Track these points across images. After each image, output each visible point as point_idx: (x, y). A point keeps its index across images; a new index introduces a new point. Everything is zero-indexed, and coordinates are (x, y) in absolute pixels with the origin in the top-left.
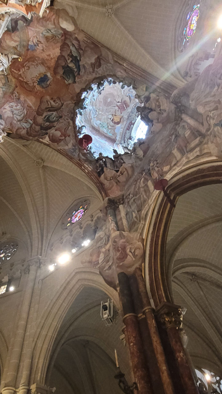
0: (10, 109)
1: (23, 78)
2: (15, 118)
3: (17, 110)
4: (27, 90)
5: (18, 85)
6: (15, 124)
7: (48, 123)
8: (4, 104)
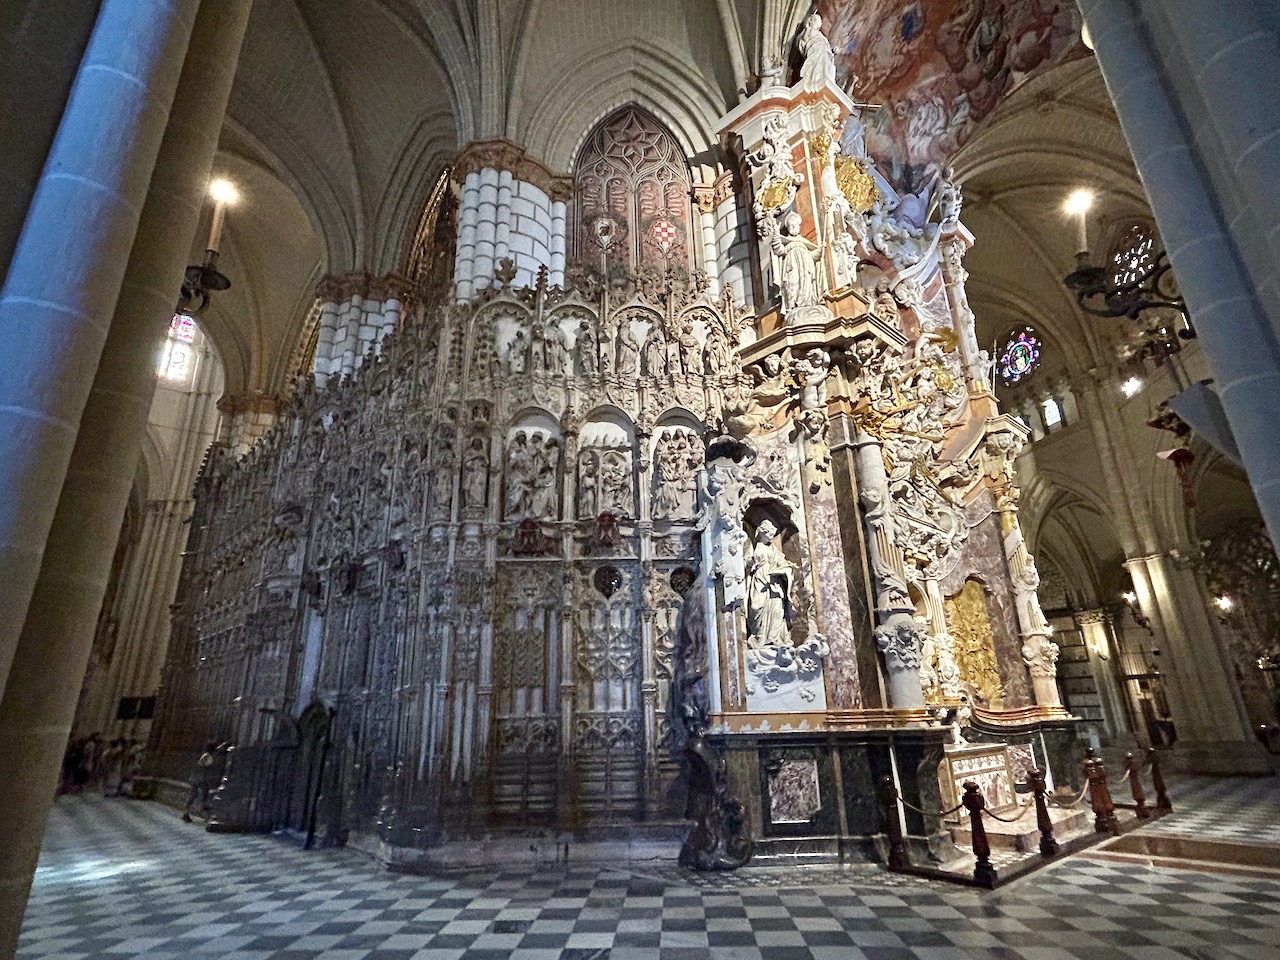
0: (918, 137)
1: (882, 76)
2: (938, 132)
3: (926, 120)
4: (905, 75)
5: (887, 92)
6: (947, 139)
7: (991, 55)
8: (905, 145)
